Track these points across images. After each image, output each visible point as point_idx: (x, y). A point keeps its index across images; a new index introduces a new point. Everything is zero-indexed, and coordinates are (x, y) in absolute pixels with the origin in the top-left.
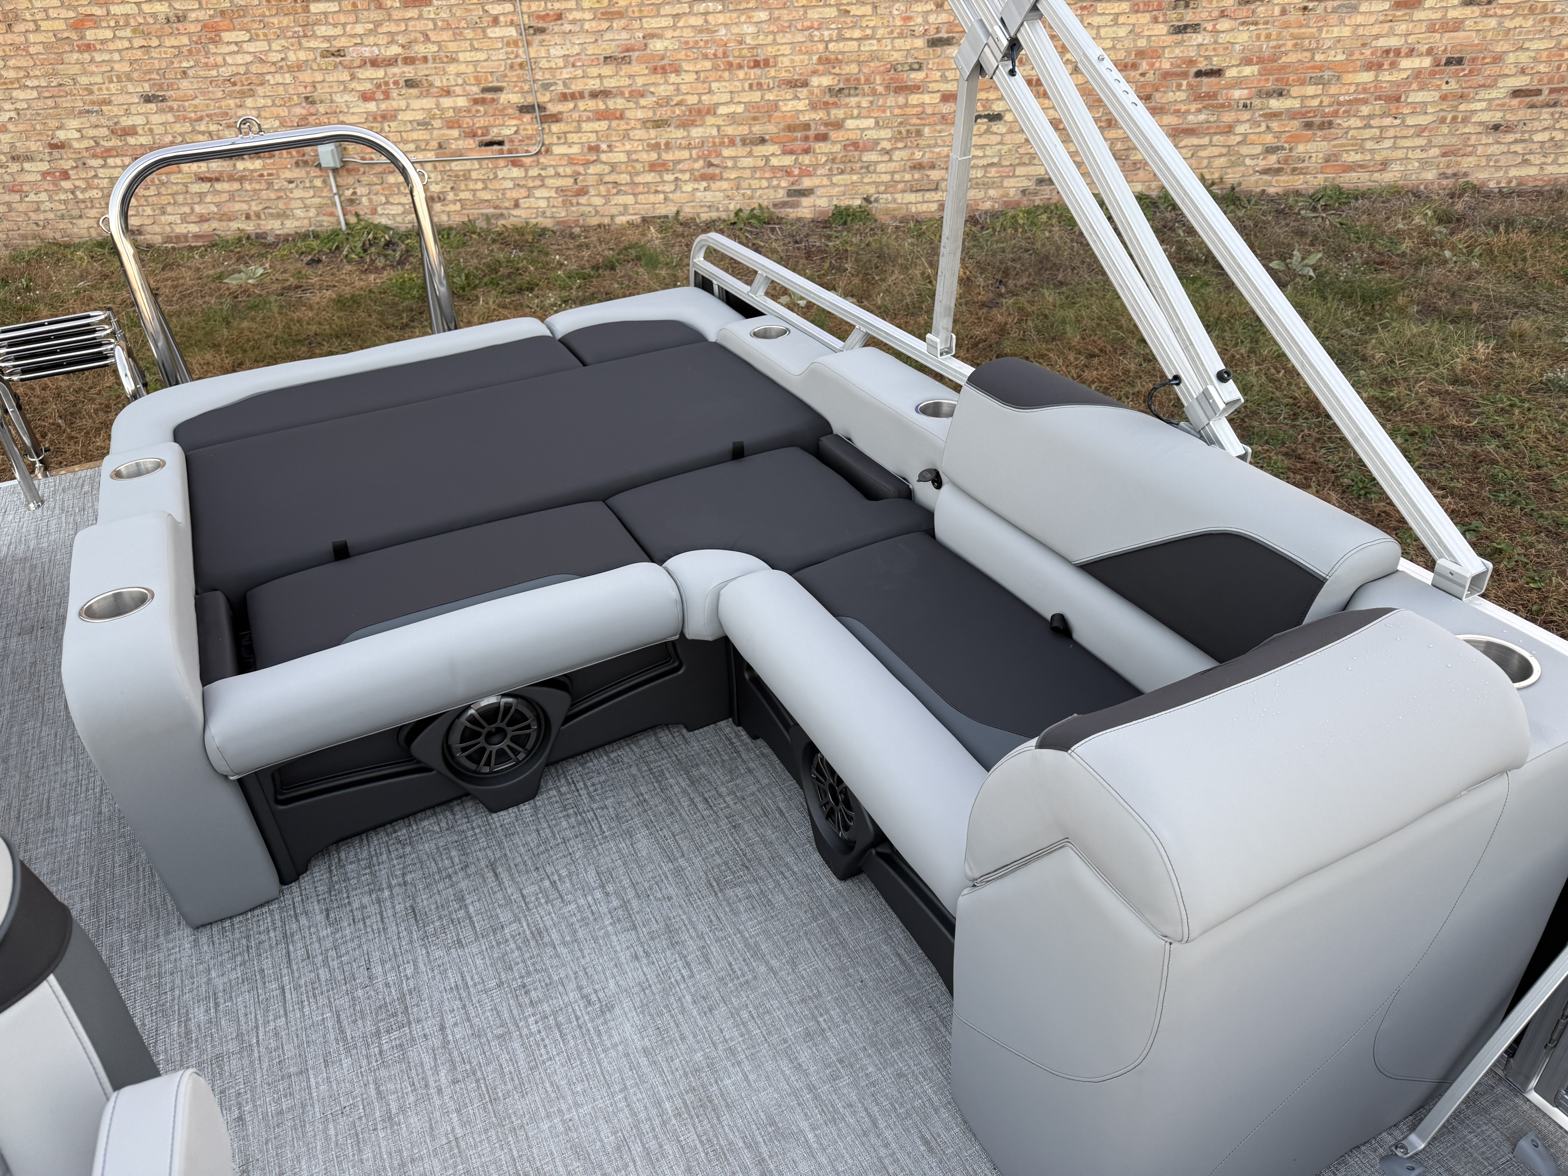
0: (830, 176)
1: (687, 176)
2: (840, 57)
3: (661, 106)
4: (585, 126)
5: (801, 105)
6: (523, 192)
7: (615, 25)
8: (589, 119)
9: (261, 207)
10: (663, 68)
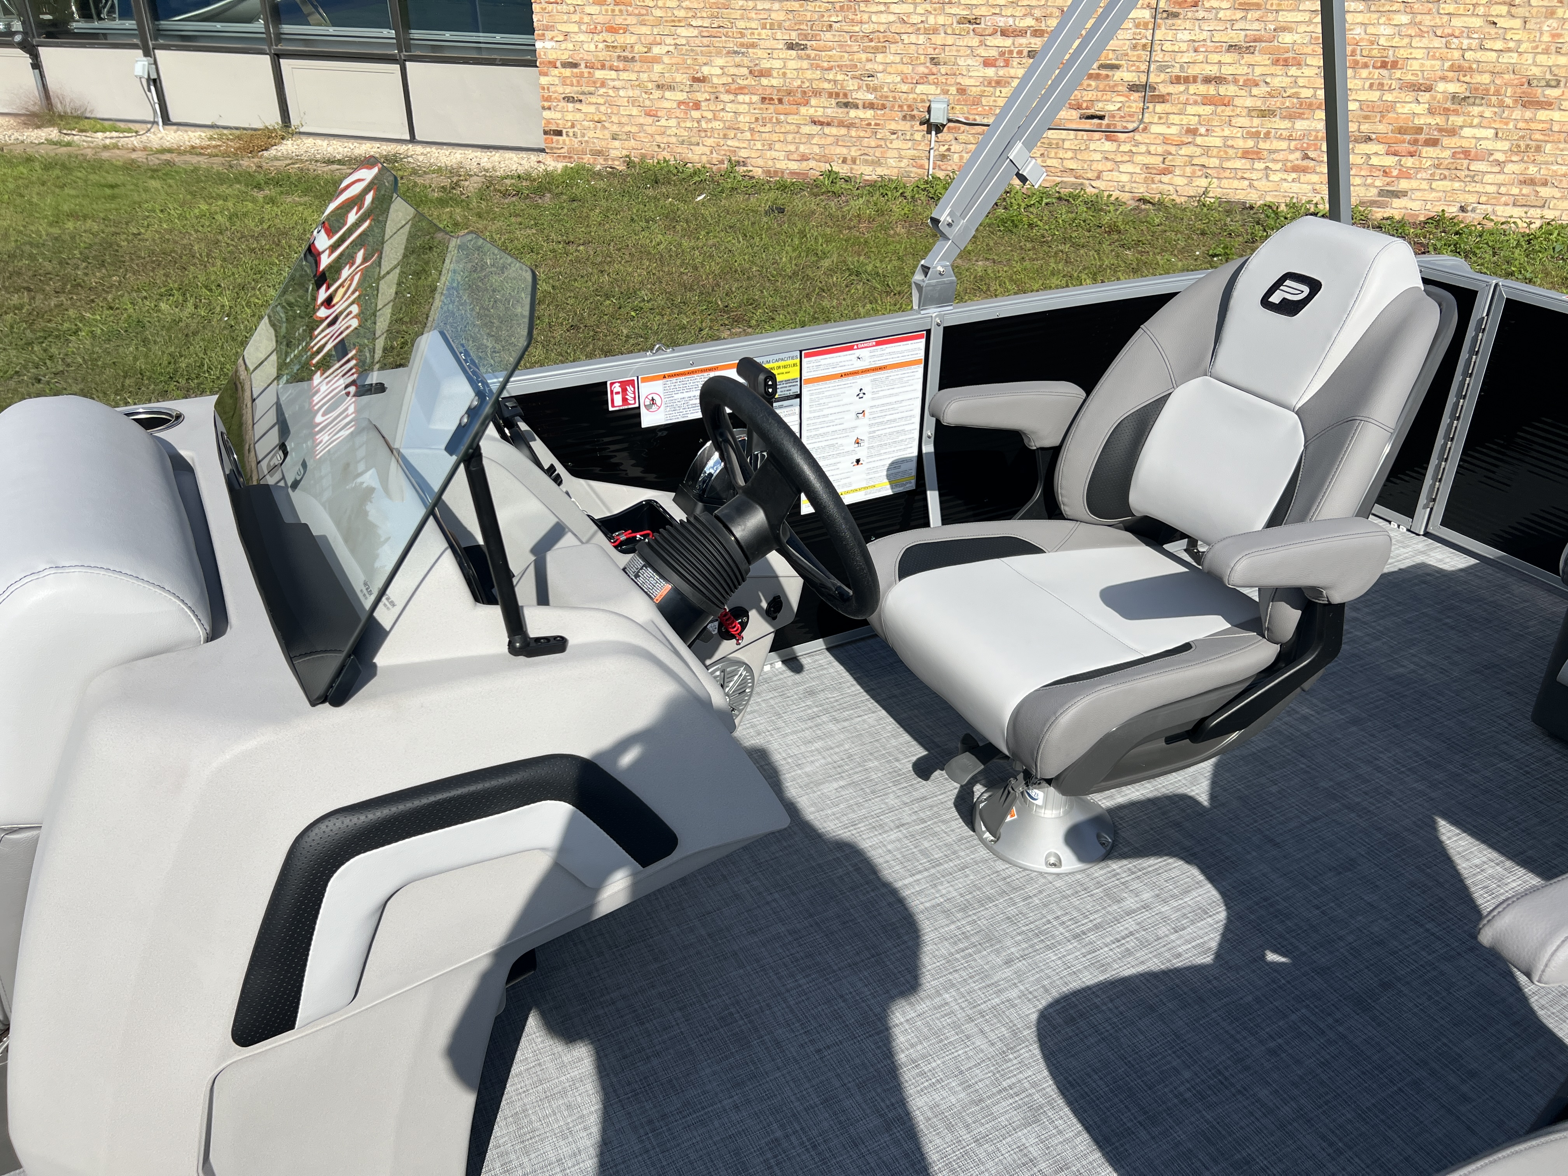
0: (1431, 179)
1: (1279, 166)
2: (1474, 66)
3: (1273, 97)
4: (1190, 110)
5: (1420, 109)
6: (1109, 165)
7: (1249, 16)
8: (1196, 103)
9: (859, 153)
10: (1286, 60)
